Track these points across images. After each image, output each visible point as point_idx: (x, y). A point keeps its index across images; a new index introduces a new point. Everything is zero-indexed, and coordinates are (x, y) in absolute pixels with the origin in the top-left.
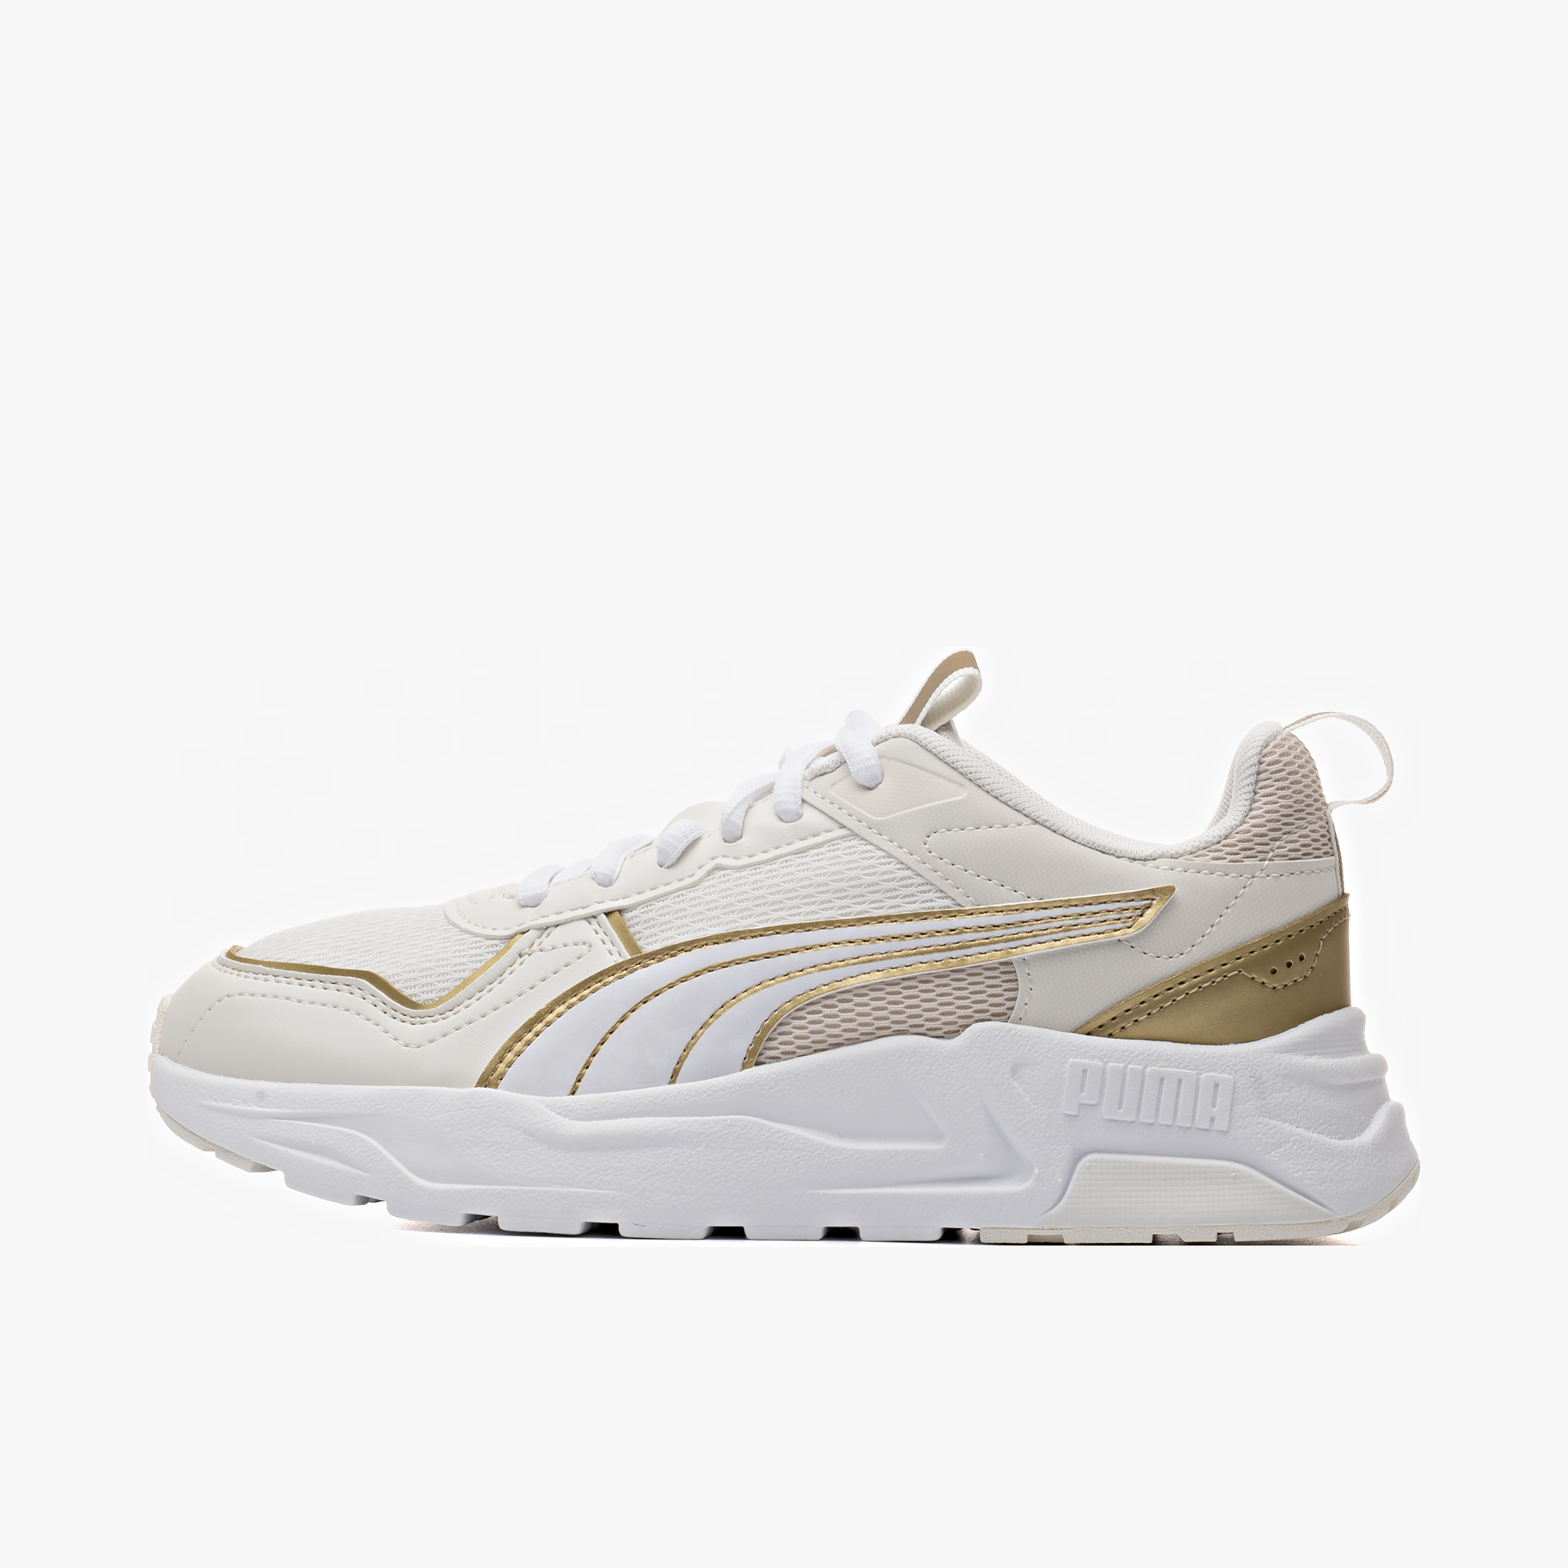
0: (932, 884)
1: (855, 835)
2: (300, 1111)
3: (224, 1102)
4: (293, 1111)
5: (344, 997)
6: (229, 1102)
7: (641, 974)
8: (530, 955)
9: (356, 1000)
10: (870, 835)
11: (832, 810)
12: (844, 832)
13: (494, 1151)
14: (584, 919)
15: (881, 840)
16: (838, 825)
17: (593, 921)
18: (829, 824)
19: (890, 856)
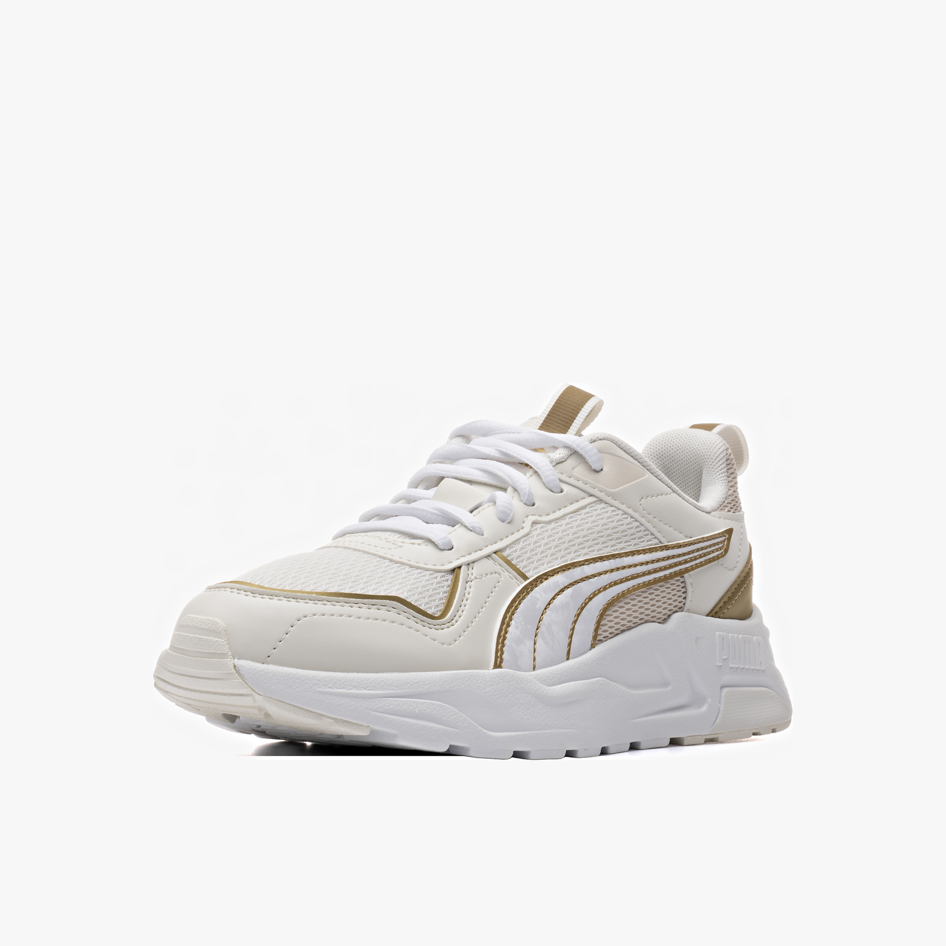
0: (649, 531)
1: (601, 501)
2: (399, 691)
3: (339, 689)
4: (394, 691)
5: (383, 613)
6: (342, 688)
7: (537, 591)
8: (471, 582)
9: (393, 614)
10: (609, 499)
11: (580, 484)
12: (592, 499)
13: (523, 709)
14: (486, 557)
15: (616, 503)
16: (588, 495)
17: (489, 558)
18: (582, 494)
19: (625, 513)
